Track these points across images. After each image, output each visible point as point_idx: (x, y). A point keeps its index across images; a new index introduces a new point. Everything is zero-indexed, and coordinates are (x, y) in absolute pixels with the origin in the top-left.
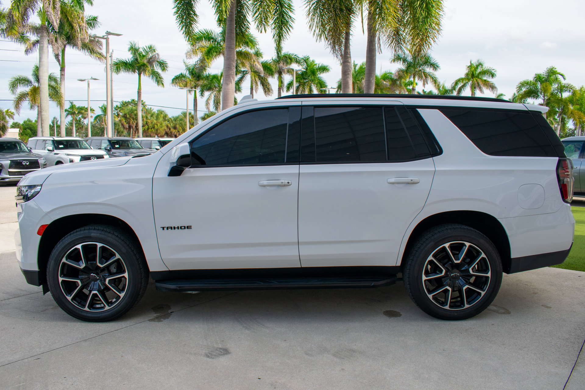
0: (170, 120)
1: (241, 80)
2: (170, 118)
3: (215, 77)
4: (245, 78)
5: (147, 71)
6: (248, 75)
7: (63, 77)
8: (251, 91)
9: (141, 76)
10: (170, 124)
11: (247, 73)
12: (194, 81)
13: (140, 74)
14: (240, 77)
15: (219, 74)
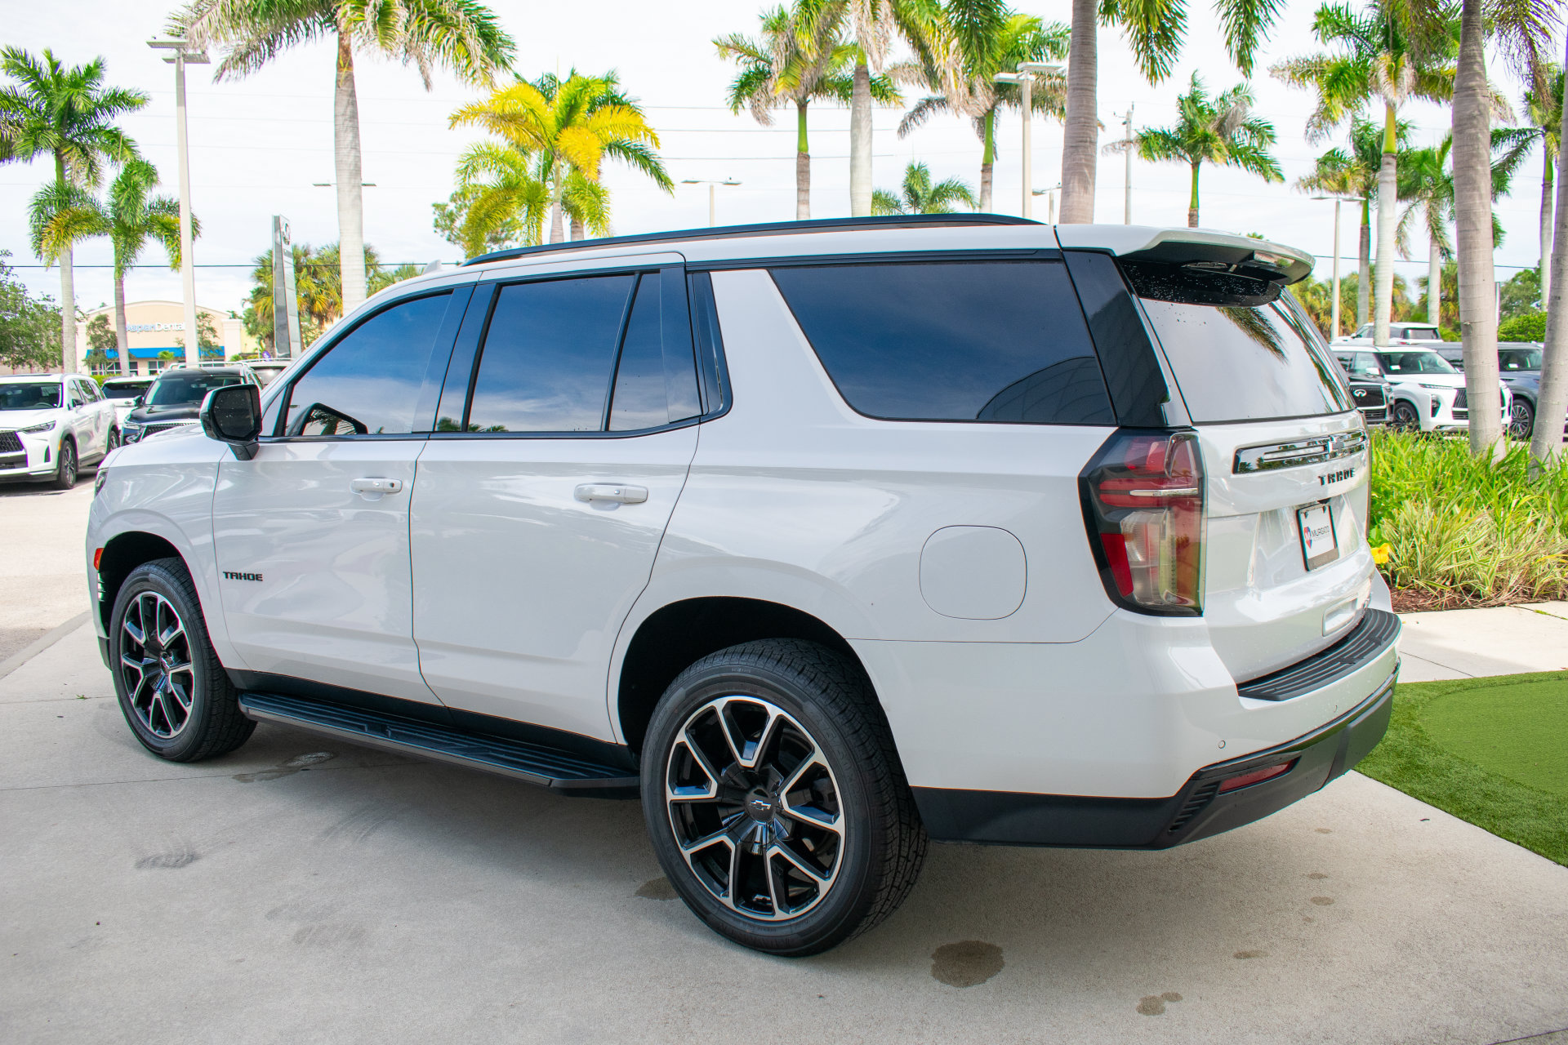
0: (1320, 289)
1: (1511, 160)
2: (1320, 285)
3: (1426, 156)
4: (1525, 152)
5: (1215, 152)
6: (1536, 141)
7: (988, 187)
8: (1543, 191)
9: (1198, 171)
10: (1320, 302)
11: (1532, 137)
12: (1363, 172)
13: (1196, 165)
14: (1511, 150)
15: (1438, 147)
